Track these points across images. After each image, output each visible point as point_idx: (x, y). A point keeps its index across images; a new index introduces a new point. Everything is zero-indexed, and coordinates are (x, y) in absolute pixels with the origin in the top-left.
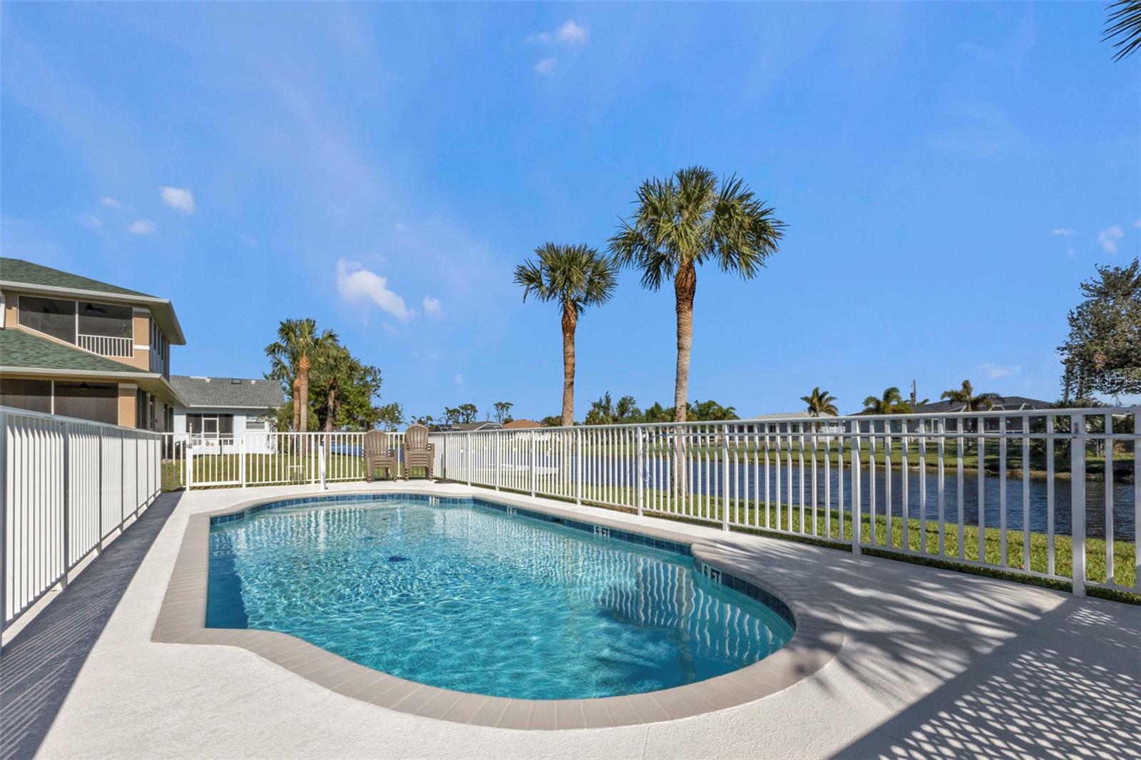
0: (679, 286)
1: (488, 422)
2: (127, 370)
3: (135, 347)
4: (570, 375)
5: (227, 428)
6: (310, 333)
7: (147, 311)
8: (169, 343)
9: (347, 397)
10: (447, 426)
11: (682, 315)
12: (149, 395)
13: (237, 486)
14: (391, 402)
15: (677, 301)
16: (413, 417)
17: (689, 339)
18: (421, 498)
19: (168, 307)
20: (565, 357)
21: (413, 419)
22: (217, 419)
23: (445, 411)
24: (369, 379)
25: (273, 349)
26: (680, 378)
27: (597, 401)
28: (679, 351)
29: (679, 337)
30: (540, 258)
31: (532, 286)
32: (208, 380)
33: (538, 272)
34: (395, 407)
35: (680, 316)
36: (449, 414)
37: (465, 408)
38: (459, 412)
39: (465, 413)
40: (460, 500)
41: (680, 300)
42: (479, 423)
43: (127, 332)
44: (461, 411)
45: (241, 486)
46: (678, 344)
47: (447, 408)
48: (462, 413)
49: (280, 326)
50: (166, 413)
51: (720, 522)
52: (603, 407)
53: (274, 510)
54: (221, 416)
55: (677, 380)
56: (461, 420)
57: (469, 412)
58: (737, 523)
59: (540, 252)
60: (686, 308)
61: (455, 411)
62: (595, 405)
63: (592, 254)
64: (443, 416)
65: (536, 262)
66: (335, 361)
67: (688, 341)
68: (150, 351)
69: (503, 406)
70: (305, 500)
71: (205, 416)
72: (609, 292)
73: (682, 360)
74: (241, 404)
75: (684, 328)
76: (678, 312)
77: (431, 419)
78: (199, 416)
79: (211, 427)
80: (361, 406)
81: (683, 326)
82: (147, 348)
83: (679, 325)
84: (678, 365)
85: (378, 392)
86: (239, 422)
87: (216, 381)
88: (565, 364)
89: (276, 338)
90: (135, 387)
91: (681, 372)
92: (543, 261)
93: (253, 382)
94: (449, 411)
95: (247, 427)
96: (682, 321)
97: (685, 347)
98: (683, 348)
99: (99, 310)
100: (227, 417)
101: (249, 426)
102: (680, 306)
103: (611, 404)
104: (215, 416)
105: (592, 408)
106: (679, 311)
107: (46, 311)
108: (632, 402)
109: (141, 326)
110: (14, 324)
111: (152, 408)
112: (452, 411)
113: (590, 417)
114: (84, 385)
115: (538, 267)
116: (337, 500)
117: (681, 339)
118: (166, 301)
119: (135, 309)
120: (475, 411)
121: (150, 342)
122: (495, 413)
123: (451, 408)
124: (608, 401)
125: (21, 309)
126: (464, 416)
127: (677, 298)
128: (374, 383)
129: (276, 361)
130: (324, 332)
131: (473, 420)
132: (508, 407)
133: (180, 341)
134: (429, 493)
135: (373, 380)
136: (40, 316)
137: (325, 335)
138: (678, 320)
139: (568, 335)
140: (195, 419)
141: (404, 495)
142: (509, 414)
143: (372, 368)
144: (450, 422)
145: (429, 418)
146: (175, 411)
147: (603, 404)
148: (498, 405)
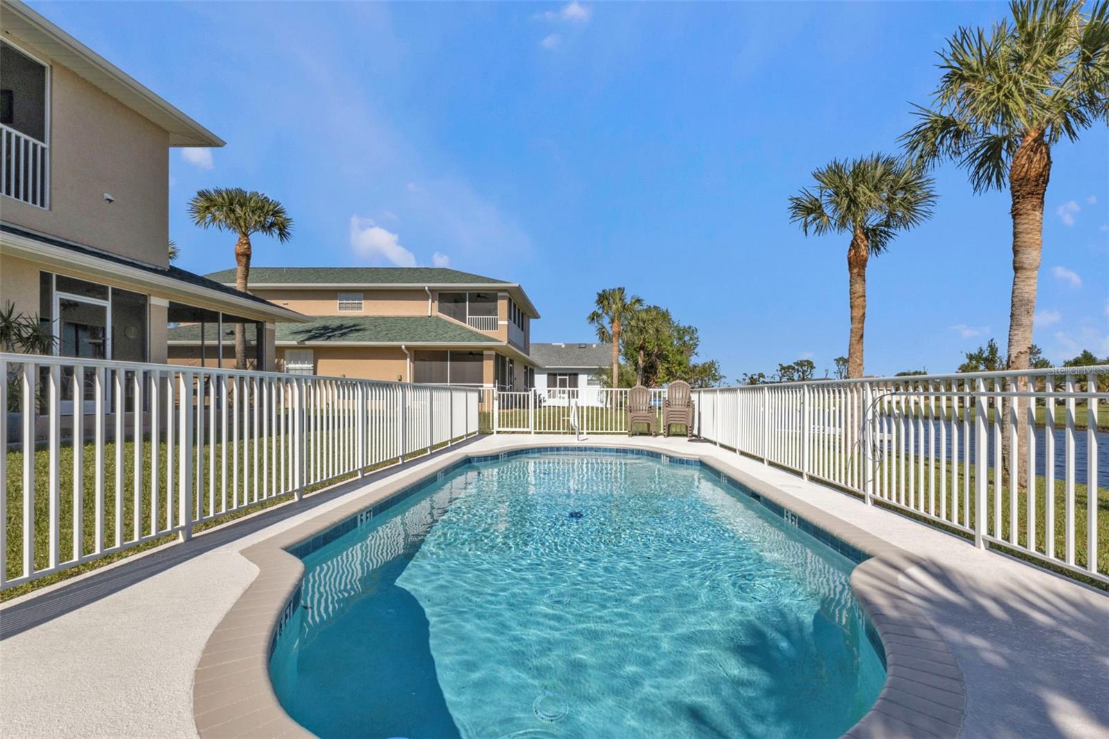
0: (1015, 177)
1: (827, 378)
2: (488, 341)
3: (500, 323)
4: (859, 320)
5: (574, 384)
6: (620, 299)
7: (506, 294)
8: (529, 317)
9: (667, 356)
11: (1021, 220)
12: (507, 359)
13: (526, 433)
14: (708, 360)
15: (1013, 200)
17: (1035, 253)
18: (654, 455)
19: (519, 289)
20: (851, 299)
21: (744, 376)
22: (567, 377)
23: (779, 368)
24: (687, 338)
25: (594, 317)
26: (1017, 312)
27: (975, 351)
28: (1016, 273)
29: (1016, 252)
30: (818, 183)
31: (810, 218)
32: (563, 346)
33: (817, 200)
34: (712, 364)
35: (1017, 221)
36: (783, 371)
37: (801, 364)
38: (793, 368)
39: (800, 369)
40: (687, 461)
41: (1018, 198)
42: (817, 379)
43: (493, 312)
44: (796, 367)
45: (530, 433)
46: (1014, 262)
47: (780, 365)
48: (798, 370)
49: (596, 298)
50: (526, 373)
51: (971, 532)
52: (986, 360)
53: (530, 455)
54: (570, 375)
55: (1012, 315)
56: (796, 376)
57: (805, 368)
58: (998, 538)
59: (816, 176)
60: (1029, 207)
61: (789, 367)
62: (971, 357)
63: (889, 162)
64: (776, 373)
65: (813, 188)
66: (644, 324)
67: (1031, 256)
68: (508, 325)
69: (844, 362)
70: (558, 449)
71: (560, 375)
72: (923, 208)
73: (1020, 285)
74: (583, 364)
75: (1024, 238)
76: (1014, 217)
77: (763, 376)
78: (555, 375)
79: (563, 384)
80: (680, 364)
81: (1021, 236)
82: (506, 323)
83: (1015, 235)
84: (1013, 293)
85: (696, 351)
86: (583, 379)
87: (569, 346)
88: (851, 307)
89: (595, 308)
90: (493, 353)
91: (1018, 304)
92: (823, 185)
93: (594, 346)
94: (783, 368)
95: (588, 384)
96: (1021, 228)
97: (1025, 266)
98: (1022, 268)
99: (484, 297)
100: (574, 375)
101: (590, 383)
102: (1018, 206)
103: (998, 355)
104: (565, 375)
105: (967, 361)
106: (1015, 214)
107: (456, 301)
109: (502, 306)
110: (436, 313)
111: (511, 370)
112: (786, 368)
114: (471, 353)
115: (817, 195)
116: (585, 450)
117: (1020, 255)
118: (517, 285)
119: (499, 294)
120: (812, 367)
121: (510, 317)
122: (836, 369)
123: (785, 365)
124: (993, 351)
125: (440, 302)
126: (800, 373)
127: (1013, 196)
128: (691, 342)
129: (600, 326)
130: (632, 298)
131: (810, 376)
133: (537, 316)
134: (661, 452)
135: (691, 339)
136: (452, 305)
137: (633, 301)
138: (1015, 227)
139: (855, 271)
140: (553, 377)
141: (642, 450)
143: (690, 327)
144: (784, 379)
145: (761, 375)
146: (535, 371)
147: (984, 356)
148: (838, 361)
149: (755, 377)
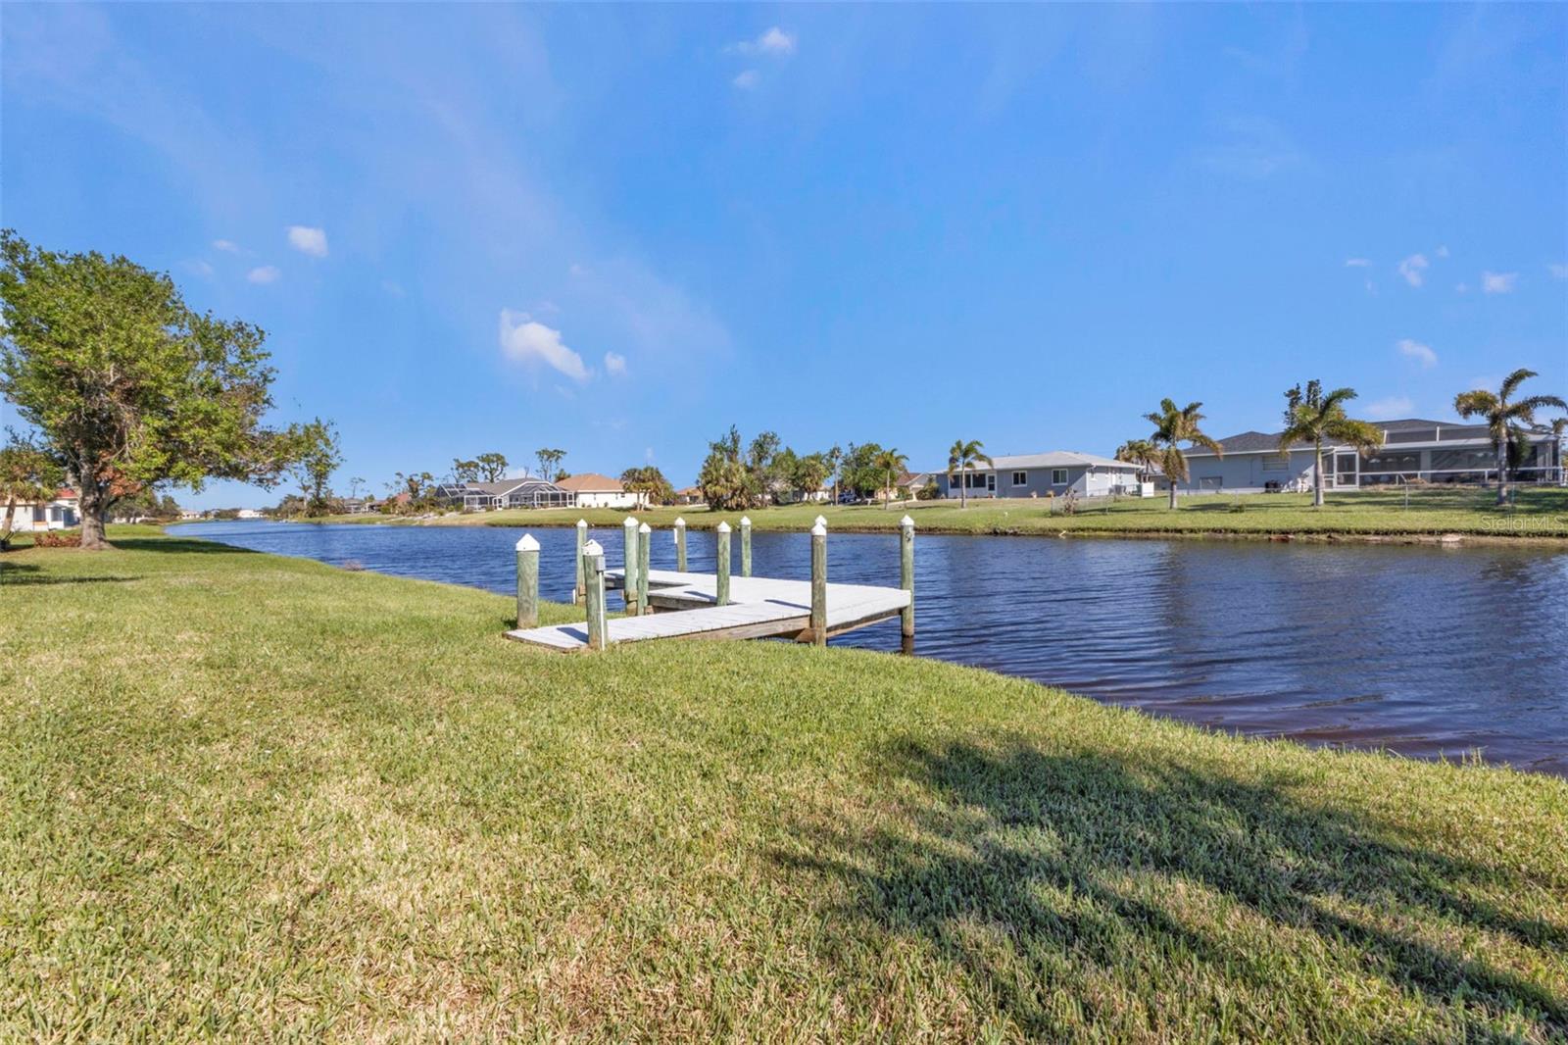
1: (526, 479)
10: (457, 486)
16: (398, 474)
23: (454, 465)
27: (717, 440)
36: (461, 470)
37: (487, 459)
38: (477, 466)
39: (487, 467)
42: (512, 481)
44: (481, 464)
47: (457, 461)
48: (484, 469)
56: (480, 478)
57: (494, 466)
61: (470, 464)
62: (715, 447)
64: (450, 472)
69: (552, 455)
77: (429, 478)
94: (461, 465)
108: (776, 440)
112: (466, 465)
113: (710, 465)
120: (504, 464)
122: (539, 466)
123: (463, 461)
124: (735, 441)
126: (487, 473)
131: (501, 477)
132: (558, 457)
142: (561, 467)
144: (463, 482)
145: (426, 476)
148: (541, 454)
149: (415, 479)
